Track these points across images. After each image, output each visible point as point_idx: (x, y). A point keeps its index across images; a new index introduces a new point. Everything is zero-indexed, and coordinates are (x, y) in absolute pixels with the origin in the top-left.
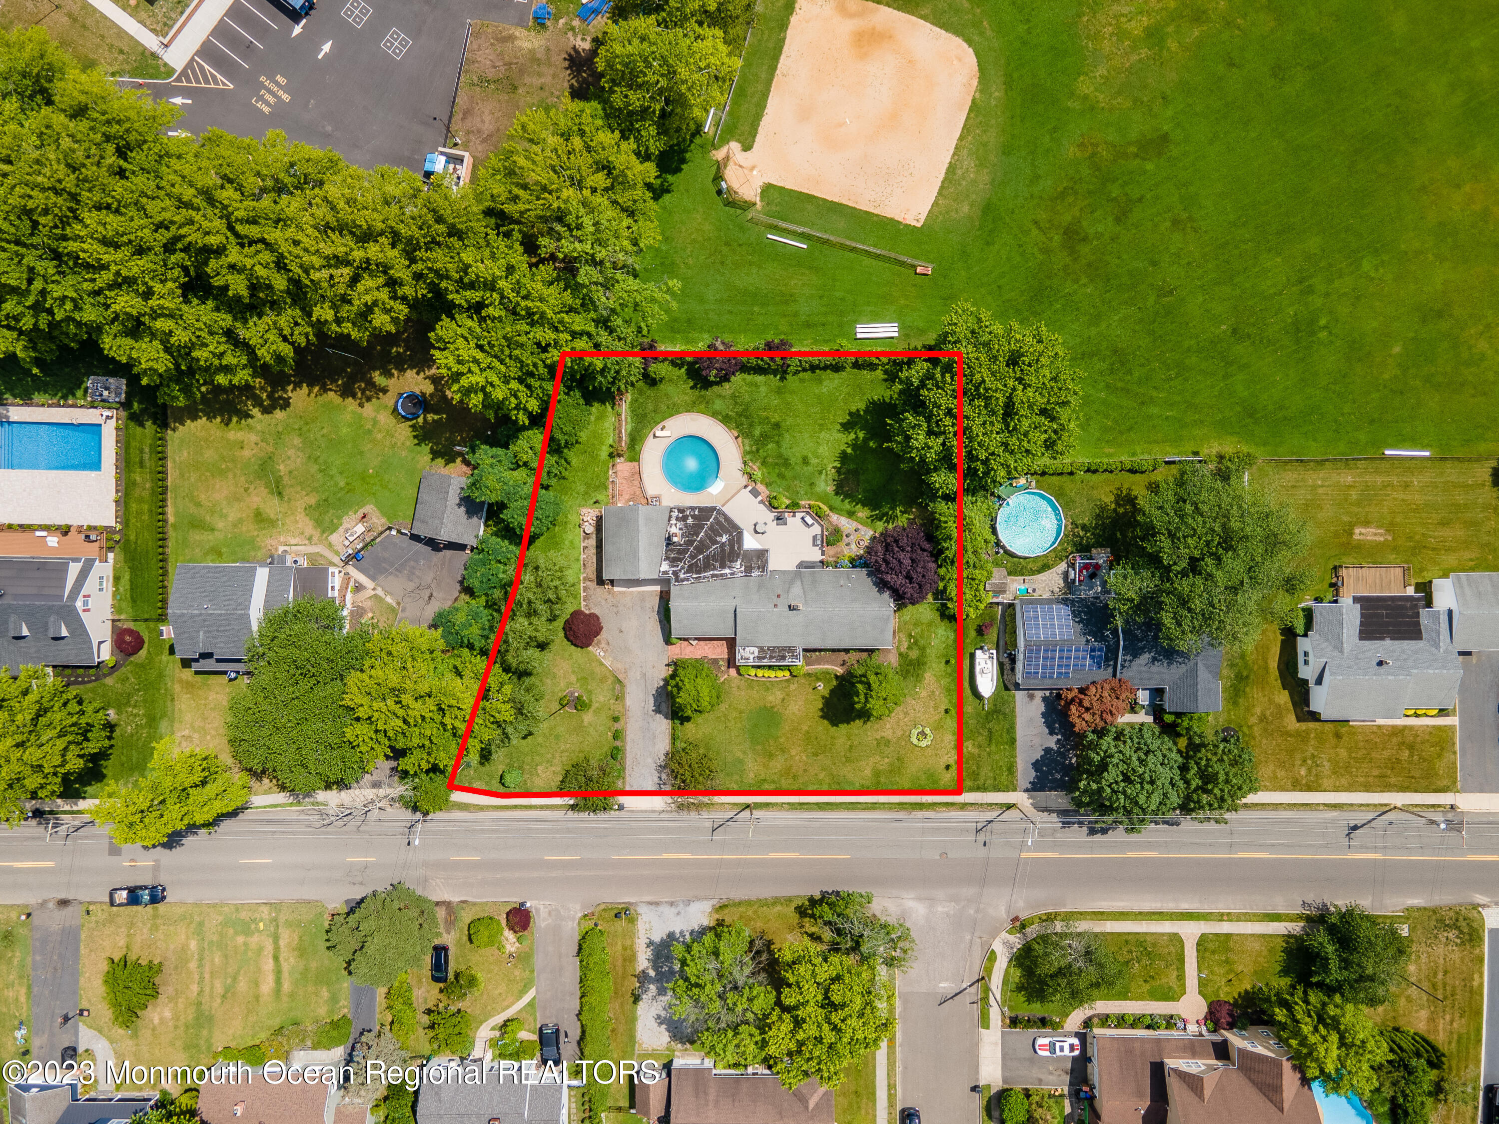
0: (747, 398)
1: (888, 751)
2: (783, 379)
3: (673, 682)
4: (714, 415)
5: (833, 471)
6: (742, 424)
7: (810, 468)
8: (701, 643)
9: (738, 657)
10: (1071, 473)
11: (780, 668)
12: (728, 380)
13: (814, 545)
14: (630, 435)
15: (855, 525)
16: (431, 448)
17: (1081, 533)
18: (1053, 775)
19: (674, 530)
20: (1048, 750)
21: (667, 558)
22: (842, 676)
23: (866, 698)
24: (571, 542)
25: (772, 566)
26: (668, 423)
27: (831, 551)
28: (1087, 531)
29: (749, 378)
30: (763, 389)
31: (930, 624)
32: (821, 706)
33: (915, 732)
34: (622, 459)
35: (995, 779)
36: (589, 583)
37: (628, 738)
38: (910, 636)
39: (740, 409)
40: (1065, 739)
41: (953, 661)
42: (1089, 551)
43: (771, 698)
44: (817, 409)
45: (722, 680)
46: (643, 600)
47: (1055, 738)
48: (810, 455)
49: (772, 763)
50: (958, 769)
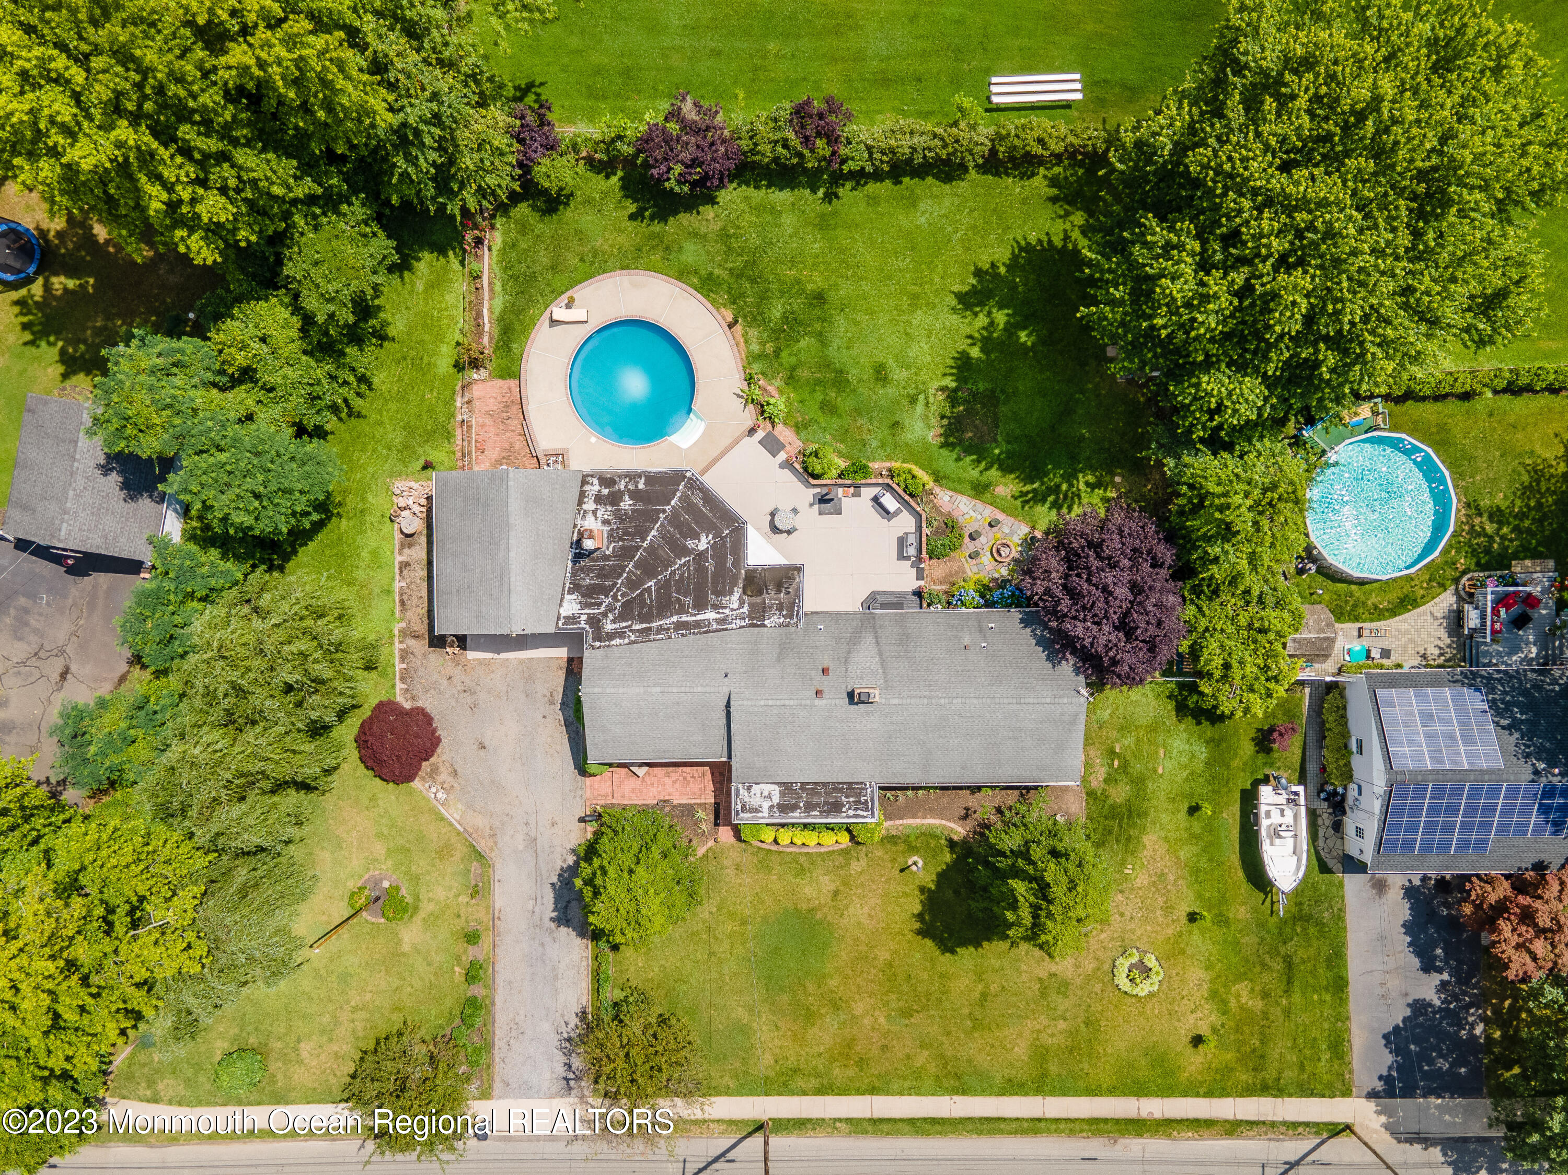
0: (754, 239)
1: (1062, 1004)
2: (830, 197)
3: (586, 870)
4: (682, 275)
5: (941, 396)
6: (743, 295)
7: (890, 390)
8: (657, 770)
9: (736, 806)
10: (1466, 396)
11: (829, 828)
12: (712, 201)
13: (901, 556)
14: (501, 319)
15: (989, 512)
16: (63, 352)
17: (1490, 528)
18: (1431, 1062)
19: (590, 523)
20: (1419, 1007)
21: (576, 587)
22: (964, 841)
24: (375, 554)
25: (810, 603)
26: (582, 293)
27: (936, 569)
28: (1501, 524)
29: (757, 195)
30: (788, 220)
31: (1155, 727)
32: (917, 908)
33: (1124, 965)
34: (483, 373)
35: (1302, 1067)
36: (412, 642)
37: (500, 980)
38: (1112, 753)
39: (739, 262)
40: (1459, 982)
41: (1207, 810)
42: (1509, 567)
43: (809, 890)
44: (905, 262)
45: (701, 851)
46: (529, 679)
47: (1436, 979)
48: (891, 363)
49: (813, 1032)
50: (1221, 1046)
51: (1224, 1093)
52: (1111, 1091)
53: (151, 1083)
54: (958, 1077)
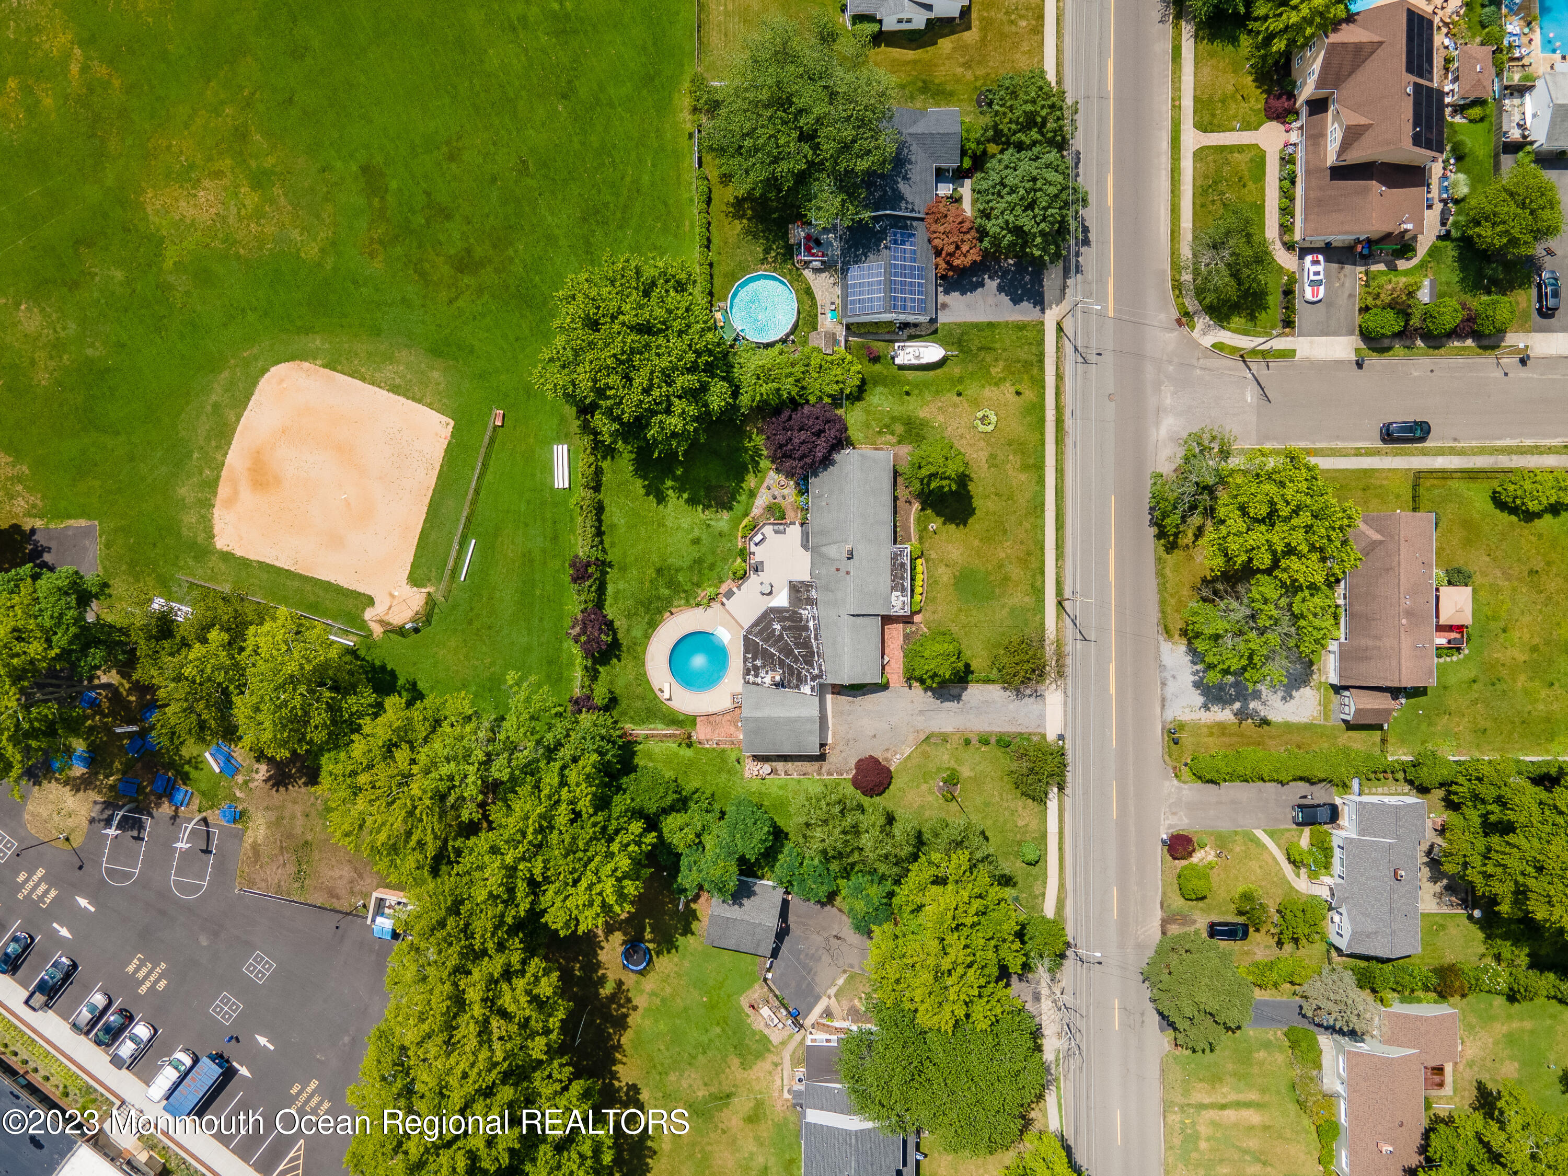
0: (630, 603)
1: (1001, 457)
2: (610, 565)
3: (929, 682)
4: (647, 637)
5: (707, 512)
6: (658, 608)
7: (704, 537)
8: (887, 651)
9: (901, 613)
10: (711, 265)
11: (913, 569)
12: (612, 622)
13: (784, 532)
14: (668, 725)
15: (763, 490)
16: (681, 935)
17: (773, 254)
18: (1026, 284)
19: (768, 680)
20: (1000, 289)
21: (798, 687)
22: (921, 503)
23: (946, 478)
24: (780, 788)
25: (806, 577)
26: (656, 685)
27: (790, 515)
28: (771, 249)
29: (609, 601)
30: (621, 586)
31: (868, 412)
32: (953, 526)
33: (981, 428)
34: (693, 734)
35: (1031, 344)
36: (823, 770)
37: (988, 729)
38: (880, 432)
39: (642, 609)
40: (989, 270)
41: (907, 388)
42: (792, 246)
43: (945, 579)
44: (642, 530)
45: (926, 630)
46: (842, 713)
47: (987, 281)
48: (690, 537)
49: (1014, 577)
50: (1020, 382)
51: (1043, 380)
52: (1043, 434)
53: (1036, 897)
54: (1036, 507)
